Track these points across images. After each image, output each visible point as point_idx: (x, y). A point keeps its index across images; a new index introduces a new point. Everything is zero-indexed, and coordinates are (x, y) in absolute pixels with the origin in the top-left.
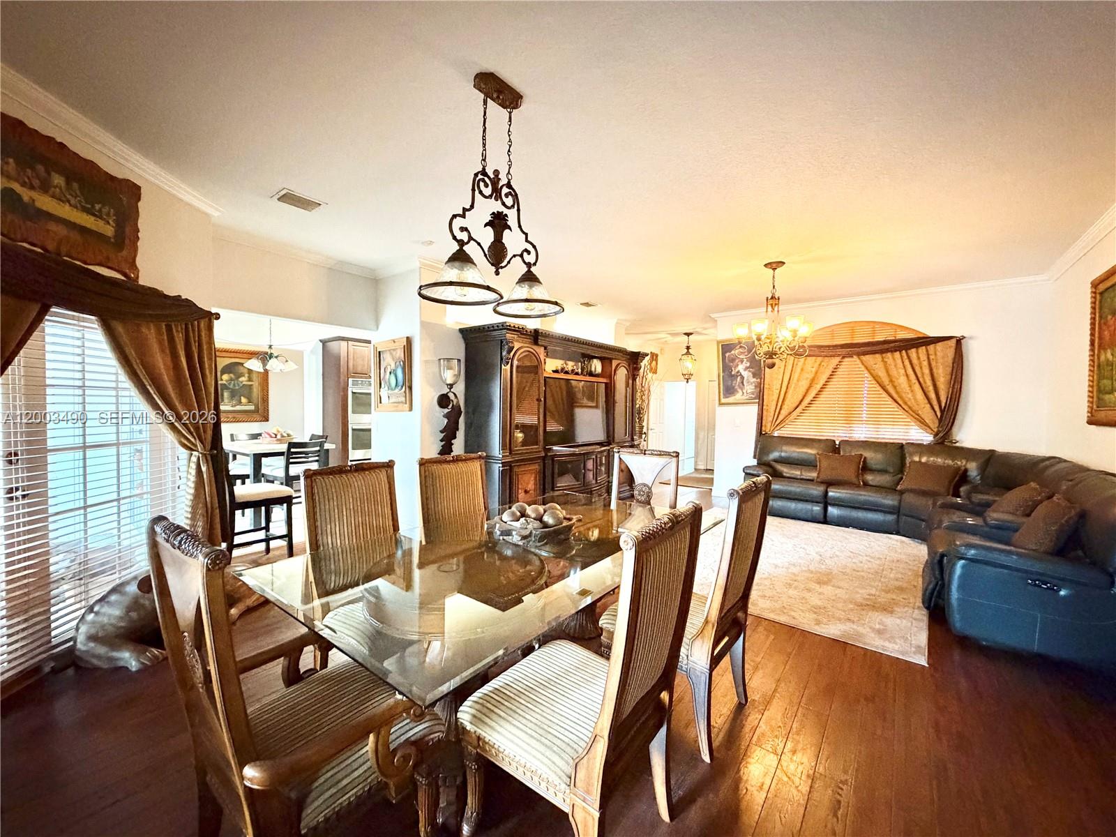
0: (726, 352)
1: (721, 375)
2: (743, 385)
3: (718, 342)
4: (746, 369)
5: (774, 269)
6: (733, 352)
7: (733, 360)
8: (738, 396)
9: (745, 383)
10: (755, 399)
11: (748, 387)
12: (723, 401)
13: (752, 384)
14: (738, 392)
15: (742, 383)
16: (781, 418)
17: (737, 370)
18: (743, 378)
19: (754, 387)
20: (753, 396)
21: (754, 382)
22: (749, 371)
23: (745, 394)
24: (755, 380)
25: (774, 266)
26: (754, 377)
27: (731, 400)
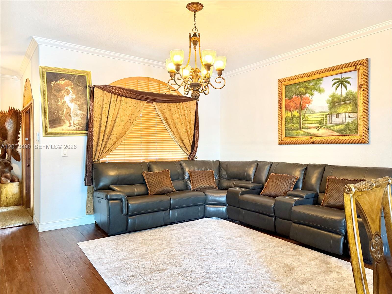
0: (52, 81)
1: (47, 103)
2: (70, 116)
3: (43, 69)
4: (72, 101)
5: (195, 11)
6: (58, 82)
7: (59, 90)
8: (65, 127)
9: (71, 115)
10: (81, 130)
11: (75, 119)
12: (50, 130)
13: (78, 116)
14: (64, 122)
15: (69, 113)
16: (108, 146)
17: (63, 101)
18: (69, 109)
19: (80, 119)
20: (81, 127)
21: (80, 114)
22: (76, 104)
23: (72, 124)
24: (81, 112)
25: (195, 7)
26: (80, 110)
27: (58, 130)
